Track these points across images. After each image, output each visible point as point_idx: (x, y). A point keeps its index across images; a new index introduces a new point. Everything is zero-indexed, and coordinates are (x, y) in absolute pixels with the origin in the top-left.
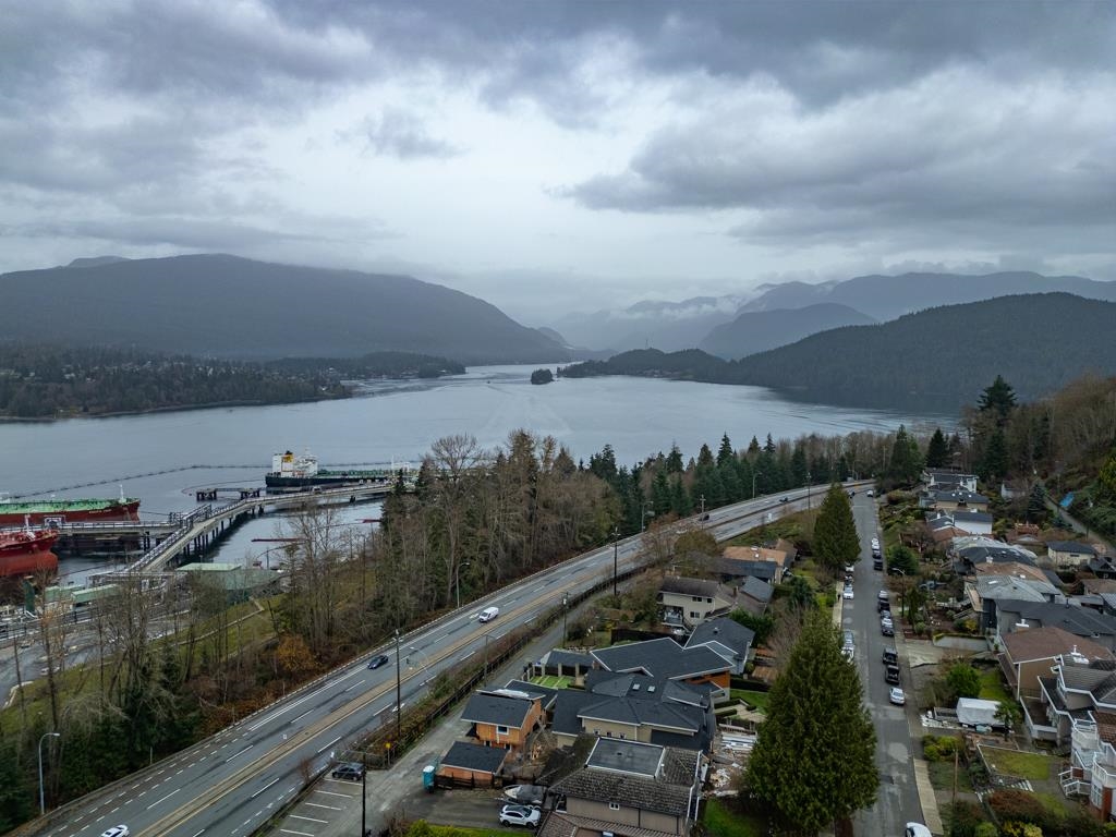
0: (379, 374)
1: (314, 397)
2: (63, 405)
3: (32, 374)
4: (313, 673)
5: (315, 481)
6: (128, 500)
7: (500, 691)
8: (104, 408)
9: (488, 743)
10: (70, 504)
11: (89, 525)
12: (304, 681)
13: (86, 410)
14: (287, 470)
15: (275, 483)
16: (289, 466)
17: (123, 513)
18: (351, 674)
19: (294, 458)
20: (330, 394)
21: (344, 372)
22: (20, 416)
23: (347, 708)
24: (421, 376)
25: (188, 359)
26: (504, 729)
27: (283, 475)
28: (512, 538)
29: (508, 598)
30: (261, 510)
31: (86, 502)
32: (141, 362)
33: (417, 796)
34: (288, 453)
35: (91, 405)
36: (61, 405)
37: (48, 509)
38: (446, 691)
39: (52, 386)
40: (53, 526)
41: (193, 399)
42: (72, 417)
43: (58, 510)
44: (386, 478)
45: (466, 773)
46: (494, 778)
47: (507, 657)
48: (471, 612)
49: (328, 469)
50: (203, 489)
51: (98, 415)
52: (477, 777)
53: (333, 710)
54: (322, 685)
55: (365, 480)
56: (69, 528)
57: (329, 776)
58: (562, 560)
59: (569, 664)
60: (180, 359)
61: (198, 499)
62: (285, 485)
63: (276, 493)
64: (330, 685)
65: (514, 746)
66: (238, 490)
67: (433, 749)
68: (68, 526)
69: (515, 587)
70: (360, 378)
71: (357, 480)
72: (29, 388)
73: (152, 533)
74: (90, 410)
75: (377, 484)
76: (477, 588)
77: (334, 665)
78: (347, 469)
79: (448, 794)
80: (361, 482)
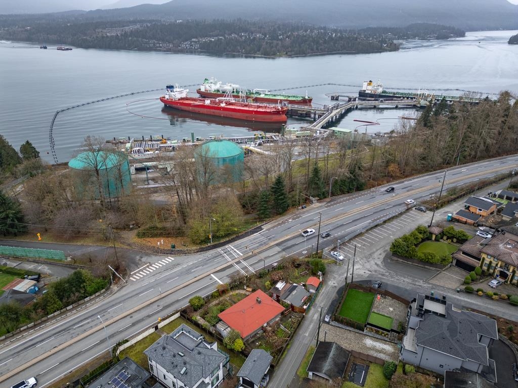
0: (414, 37)
1: (379, 50)
2: (279, 51)
3: (268, 36)
4: (399, 178)
5: (380, 96)
6: (309, 97)
7: (481, 198)
8: (293, 53)
9: (473, 213)
10: (289, 97)
11: (296, 106)
12: (396, 180)
13: (286, 54)
14: (369, 89)
15: (363, 95)
16: (370, 88)
17: (306, 102)
18: (413, 181)
19: (373, 84)
20: (388, 48)
21: (395, 35)
22: (265, 55)
23: (413, 191)
24: (438, 38)
25: (324, 28)
26: (481, 210)
27: (367, 92)
28: (489, 141)
29: (480, 166)
30: (357, 107)
31: (294, 97)
32: (306, 31)
33: (445, 221)
34: (370, 81)
35: (289, 52)
36: (278, 51)
37: (282, 98)
38: (455, 194)
39: (275, 42)
40: (285, 105)
41: (326, 50)
42: (281, 57)
43: (286, 99)
44: (414, 98)
45: (464, 219)
46: (474, 223)
47: (481, 188)
48: (463, 168)
49: (387, 91)
50: (334, 95)
51: (290, 56)
52: (468, 221)
53: (408, 191)
54: (403, 182)
55: (404, 98)
56: (290, 107)
57: (414, 209)
58: (511, 154)
59: (510, 196)
60: (321, 28)
61: (331, 99)
62: (367, 97)
63: (364, 100)
64: (406, 183)
65: (483, 216)
66: (348, 97)
67: (450, 210)
68: (290, 106)
69: (485, 162)
70: (404, 39)
71: (400, 97)
72: (267, 43)
73: (317, 112)
74: (288, 53)
75: (409, 100)
76: (467, 159)
77: (407, 177)
78: (395, 91)
79: (456, 223)
80: (402, 98)
